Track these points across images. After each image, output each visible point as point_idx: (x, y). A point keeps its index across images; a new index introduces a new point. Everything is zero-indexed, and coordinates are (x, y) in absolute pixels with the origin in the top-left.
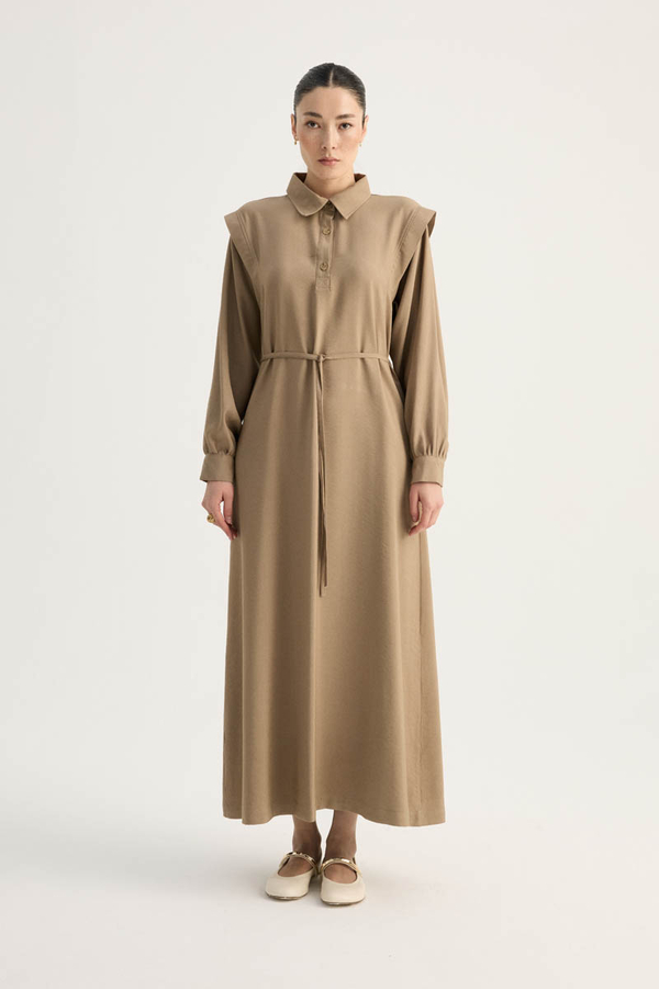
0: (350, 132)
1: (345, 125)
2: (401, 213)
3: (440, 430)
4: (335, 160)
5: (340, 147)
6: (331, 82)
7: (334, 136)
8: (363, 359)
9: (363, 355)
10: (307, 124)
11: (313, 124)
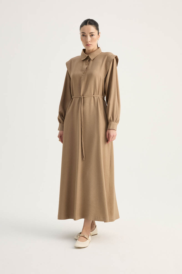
0: (94, 37)
1: (92, 35)
2: (106, 57)
3: (116, 115)
4: (90, 45)
5: (91, 41)
6: (88, 24)
7: (89, 38)
8: (94, 97)
9: (94, 96)
10: (82, 35)
11: (84, 35)
